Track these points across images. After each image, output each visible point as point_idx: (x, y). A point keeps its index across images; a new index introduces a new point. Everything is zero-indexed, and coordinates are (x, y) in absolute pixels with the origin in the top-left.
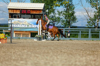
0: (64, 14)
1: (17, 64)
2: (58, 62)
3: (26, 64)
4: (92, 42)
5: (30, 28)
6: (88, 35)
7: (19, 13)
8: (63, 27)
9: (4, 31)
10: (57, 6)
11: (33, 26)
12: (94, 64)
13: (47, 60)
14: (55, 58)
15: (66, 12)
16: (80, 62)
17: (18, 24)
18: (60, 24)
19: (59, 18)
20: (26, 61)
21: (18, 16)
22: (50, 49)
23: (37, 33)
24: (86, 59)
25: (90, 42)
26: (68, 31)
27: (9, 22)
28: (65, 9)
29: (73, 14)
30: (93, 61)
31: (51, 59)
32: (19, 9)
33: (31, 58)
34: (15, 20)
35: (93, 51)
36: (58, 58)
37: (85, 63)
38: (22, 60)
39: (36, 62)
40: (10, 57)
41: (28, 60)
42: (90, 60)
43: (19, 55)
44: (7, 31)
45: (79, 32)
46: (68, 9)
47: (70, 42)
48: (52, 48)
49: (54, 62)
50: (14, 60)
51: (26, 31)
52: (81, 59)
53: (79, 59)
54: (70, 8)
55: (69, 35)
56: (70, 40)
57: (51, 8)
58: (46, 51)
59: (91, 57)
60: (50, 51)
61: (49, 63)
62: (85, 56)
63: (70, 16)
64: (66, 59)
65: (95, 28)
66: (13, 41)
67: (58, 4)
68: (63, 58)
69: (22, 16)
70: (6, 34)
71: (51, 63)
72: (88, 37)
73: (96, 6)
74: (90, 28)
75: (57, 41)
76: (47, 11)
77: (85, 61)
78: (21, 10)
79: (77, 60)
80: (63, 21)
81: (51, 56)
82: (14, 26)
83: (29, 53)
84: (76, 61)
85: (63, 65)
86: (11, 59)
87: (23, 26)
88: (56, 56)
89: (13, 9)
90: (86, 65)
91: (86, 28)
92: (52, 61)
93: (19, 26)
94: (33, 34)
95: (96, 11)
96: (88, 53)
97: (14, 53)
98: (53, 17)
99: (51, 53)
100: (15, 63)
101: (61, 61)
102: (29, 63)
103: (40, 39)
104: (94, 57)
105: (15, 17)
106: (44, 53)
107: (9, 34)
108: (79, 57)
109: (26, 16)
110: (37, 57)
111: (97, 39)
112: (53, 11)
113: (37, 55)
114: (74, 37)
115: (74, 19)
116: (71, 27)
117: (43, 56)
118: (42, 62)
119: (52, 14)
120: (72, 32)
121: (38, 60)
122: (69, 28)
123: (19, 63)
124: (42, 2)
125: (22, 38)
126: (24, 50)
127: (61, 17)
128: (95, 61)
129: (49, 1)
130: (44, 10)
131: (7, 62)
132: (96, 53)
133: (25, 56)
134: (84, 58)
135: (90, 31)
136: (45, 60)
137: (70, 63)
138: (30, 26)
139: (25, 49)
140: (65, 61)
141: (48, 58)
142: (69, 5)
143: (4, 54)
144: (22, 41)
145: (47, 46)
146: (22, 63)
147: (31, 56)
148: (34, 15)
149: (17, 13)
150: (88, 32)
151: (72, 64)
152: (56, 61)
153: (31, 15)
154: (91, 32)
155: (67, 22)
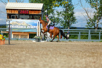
0: (63, 14)
1: (15, 66)
2: (57, 64)
3: (24, 66)
4: (92, 43)
5: (29, 29)
6: (88, 36)
7: (17, 13)
8: (62, 28)
9: (2, 32)
10: (56, 6)
11: (32, 27)
12: (94, 66)
13: (46, 62)
14: (54, 60)
15: (65, 12)
16: (79, 63)
17: (16, 25)
18: (59, 25)
19: (58, 19)
20: (25, 63)
21: (17, 17)
22: (49, 51)
23: (35, 35)
24: (86, 61)
25: (90, 43)
26: (68, 32)
27: (7, 23)
28: (65, 9)
29: (72, 14)
30: (93, 63)
31: (50, 61)
32: (18, 10)
33: (30, 60)
34: (13, 21)
35: (93, 53)
36: (57, 60)
37: (85, 65)
38: (20, 62)
39: (35, 64)
40: (8, 59)
41: (26, 61)
42: (90, 62)
43: (17, 57)
44: (5, 32)
45: (78, 33)
46: (67, 10)
47: (70, 43)
48: (51, 50)
49: (53, 64)
50: (12, 62)
51: (25, 33)
52: (80, 61)
53: (79, 61)
54: (69, 8)
55: (68, 36)
56: (70, 41)
57: (50, 8)
58: (45, 53)
59: (91, 59)
60: (49, 53)
61: (48, 65)
62: (85, 58)
63: (70, 17)
64: (65, 61)
65: (94, 29)
66: (11, 42)
67: (57, 4)
68: (62, 59)
69: (21, 16)
70: (4, 35)
71: (50, 65)
72: (87, 38)
73: (96, 7)
74: (90, 29)
75: (57, 43)
76: (46, 11)
77: (84, 63)
78: (20, 11)
79: (77, 62)
80: (62, 22)
81: (50, 58)
82: (13, 27)
83: (28, 55)
84: (75, 63)
85: (62, 67)
86: (9, 61)
87: (22, 27)
88: (55, 58)
89: (11, 9)
90: (86, 67)
91: (86, 29)
92: (51, 63)
93: (17, 27)
94: (32, 36)
95: (96, 11)
96: (88, 54)
97: (12, 54)
98: (52, 17)
99: (50, 55)
100: (13, 65)
101: (60, 63)
102: (27, 65)
103: (39, 40)
104: (94, 59)
105: (13, 18)
106: (43, 54)
107: (7, 35)
108: (78, 59)
109: (24, 16)
110: (36, 59)
111: (97, 40)
112: (52, 12)
113: (36, 57)
114: (73, 38)
115: (74, 20)
116: (70, 28)
117: (42, 57)
118: (41, 64)
119: (51, 15)
120: (72, 33)
121: (36, 62)
122: (69, 29)
123: (17, 65)
124: (41, 3)
125: (21, 40)
126: (22, 51)
127: (60, 17)
128: (95, 62)
129: (48, 1)
130: (42, 11)
131: (5, 64)
132: (96, 55)
133: (23, 58)
134: (83, 60)
135: (89, 32)
136: (44, 61)
137: (70, 65)
138: (28, 27)
139: (24, 51)
140: (64, 63)
141: (47, 60)
142: (69, 5)
143: (2, 56)
144: (20, 42)
145: (46, 48)
146: (20, 65)
147: (29, 58)
148: (33, 15)
149: (16, 13)
150: (88, 33)
151: (71, 66)
152: (55, 63)
153: (30, 15)
154: (91, 33)
155: (66, 22)
